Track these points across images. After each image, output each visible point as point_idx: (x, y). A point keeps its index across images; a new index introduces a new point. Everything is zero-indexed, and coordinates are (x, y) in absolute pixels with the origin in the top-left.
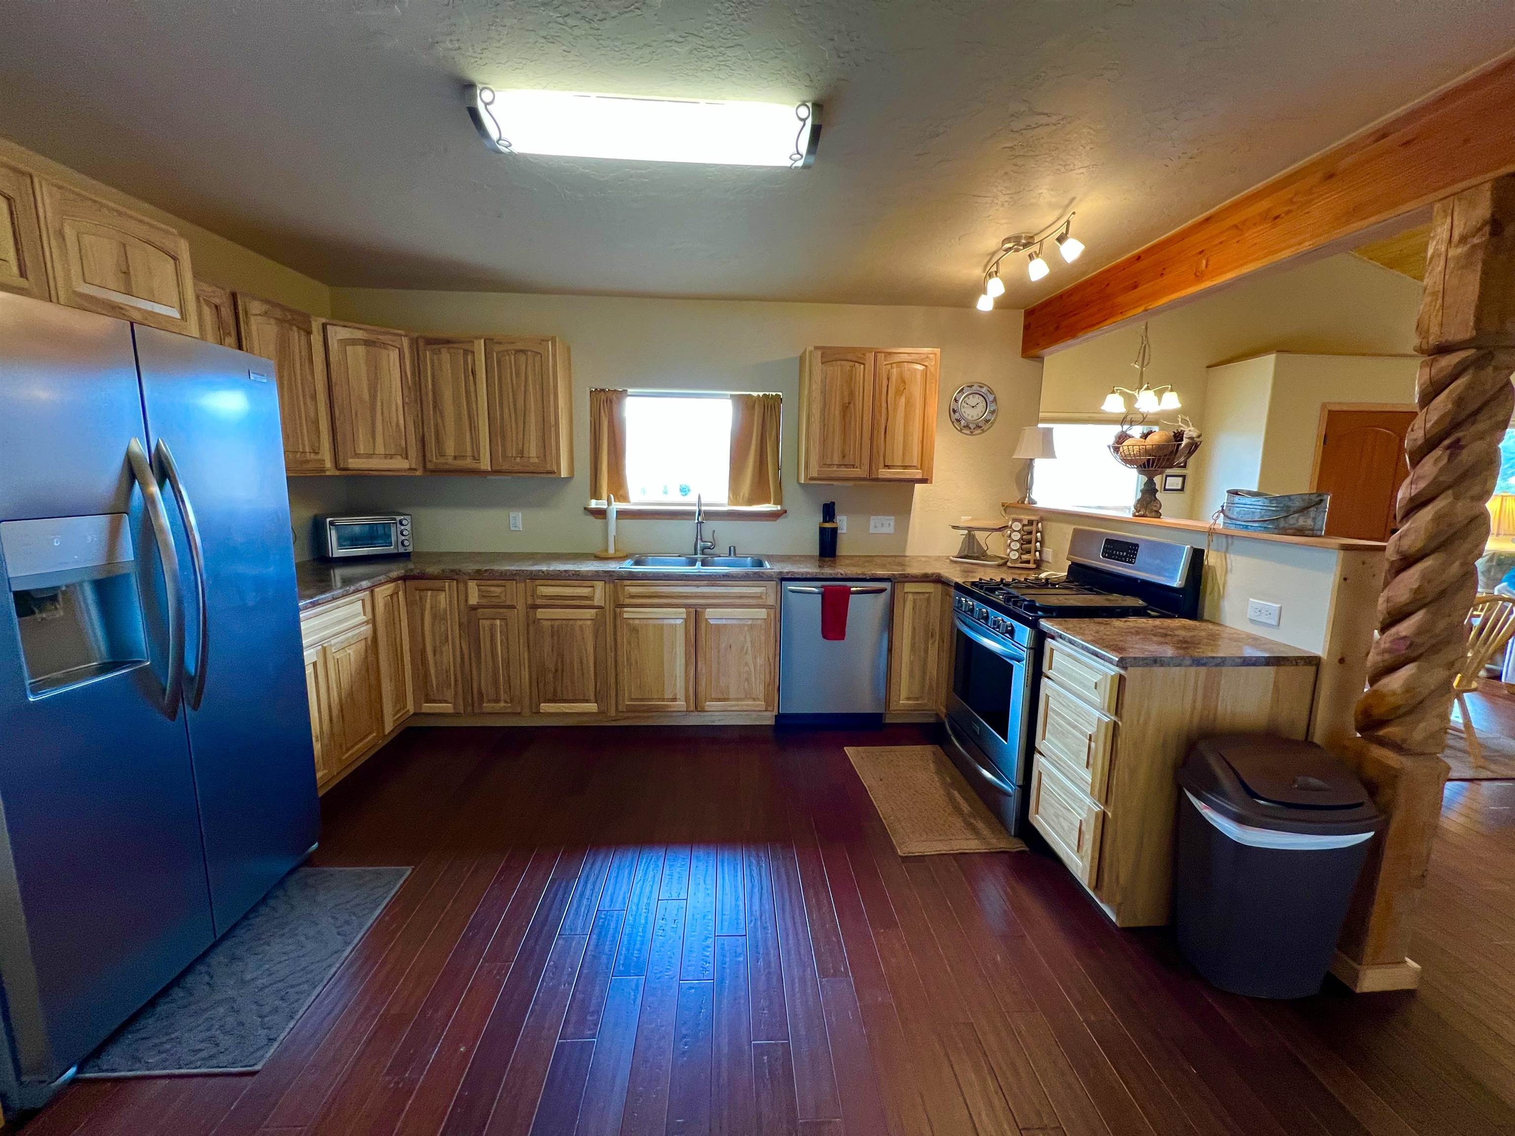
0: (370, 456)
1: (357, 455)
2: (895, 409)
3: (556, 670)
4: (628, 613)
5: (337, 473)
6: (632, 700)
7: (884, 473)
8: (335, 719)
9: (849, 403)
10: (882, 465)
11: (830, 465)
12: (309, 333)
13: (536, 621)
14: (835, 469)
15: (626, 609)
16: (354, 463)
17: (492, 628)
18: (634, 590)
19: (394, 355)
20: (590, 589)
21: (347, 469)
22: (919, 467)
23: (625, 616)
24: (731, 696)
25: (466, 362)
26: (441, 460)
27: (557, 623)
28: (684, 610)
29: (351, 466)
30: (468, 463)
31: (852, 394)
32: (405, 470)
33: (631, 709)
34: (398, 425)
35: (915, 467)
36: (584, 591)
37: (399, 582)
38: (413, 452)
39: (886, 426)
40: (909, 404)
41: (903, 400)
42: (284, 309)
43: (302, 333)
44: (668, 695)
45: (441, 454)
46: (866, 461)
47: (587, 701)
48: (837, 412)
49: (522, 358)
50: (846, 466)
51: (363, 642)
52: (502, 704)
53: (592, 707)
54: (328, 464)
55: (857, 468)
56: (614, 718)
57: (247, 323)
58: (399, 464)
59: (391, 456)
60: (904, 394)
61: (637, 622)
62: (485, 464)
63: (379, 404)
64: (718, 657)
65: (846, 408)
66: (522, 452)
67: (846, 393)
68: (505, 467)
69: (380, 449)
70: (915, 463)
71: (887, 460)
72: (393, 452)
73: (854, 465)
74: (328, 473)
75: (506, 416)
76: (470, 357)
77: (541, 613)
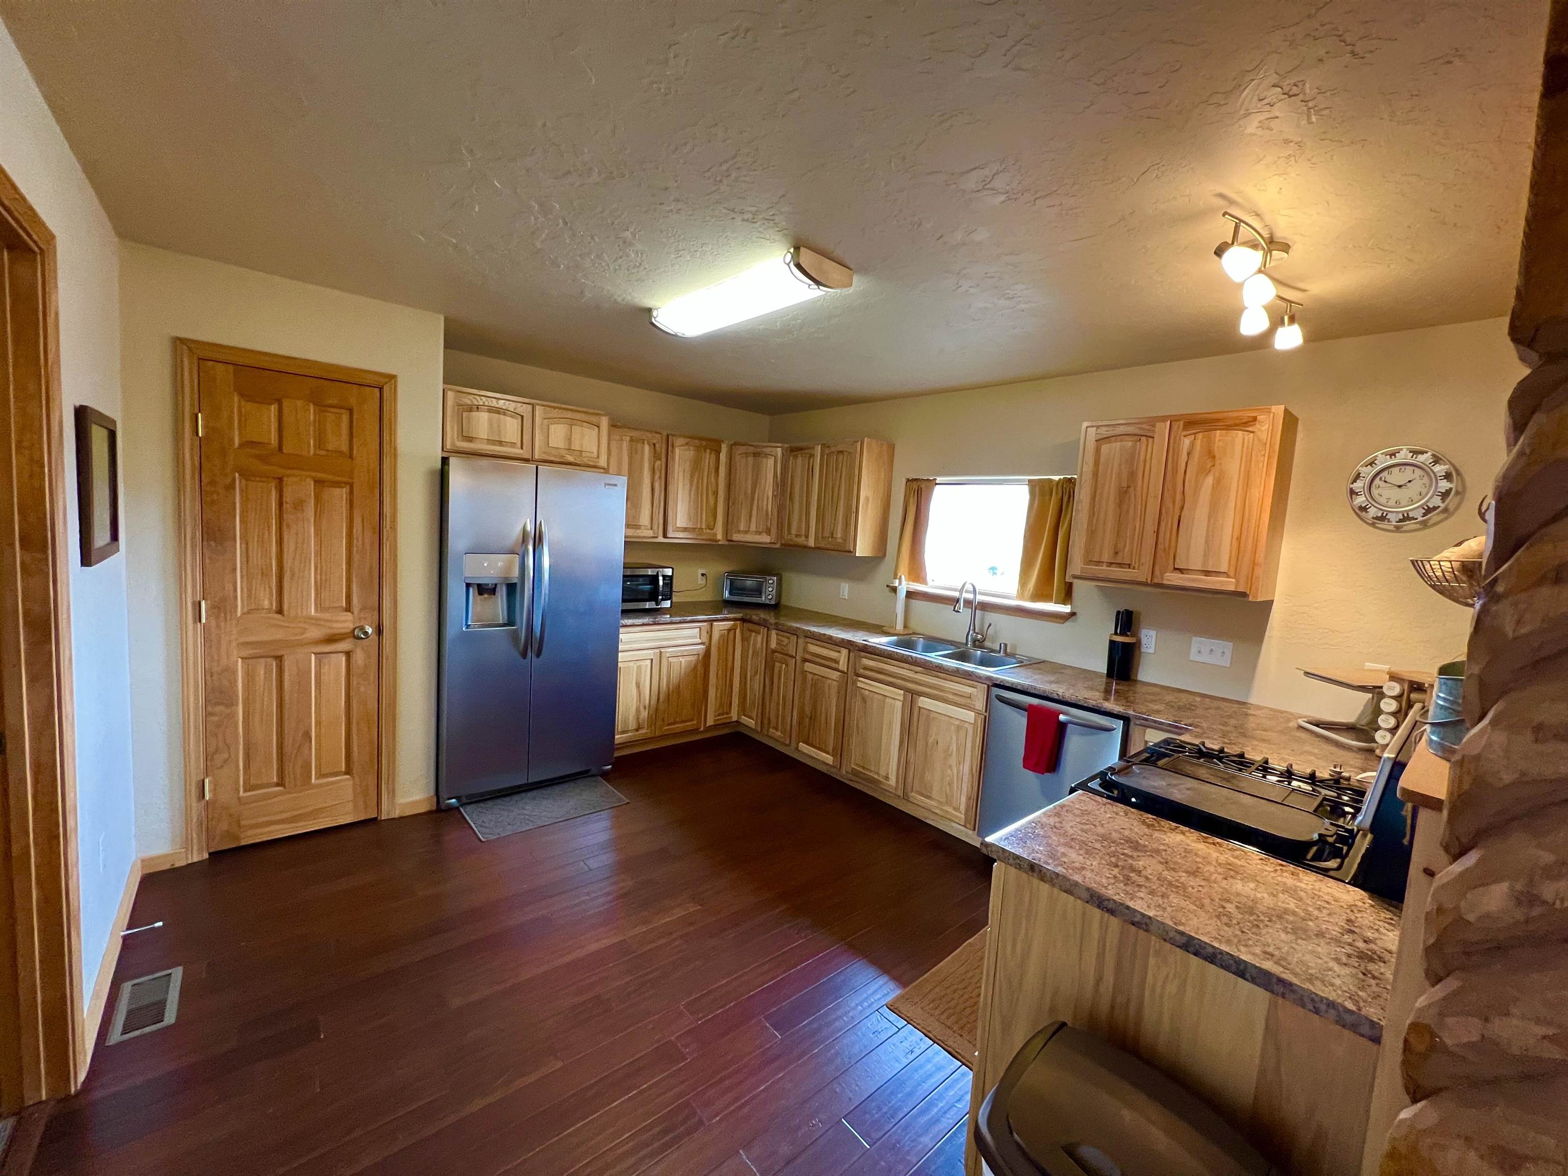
0: (746, 532)
1: (739, 532)
2: (1196, 493)
3: (811, 718)
4: (862, 683)
5: (727, 543)
6: (857, 765)
7: (1173, 579)
8: (661, 700)
9: (1128, 487)
10: (1171, 567)
11: (1099, 563)
12: (718, 452)
13: (804, 672)
14: (1104, 568)
15: (860, 679)
16: (736, 537)
17: (781, 667)
18: (866, 662)
19: (771, 461)
20: (838, 654)
21: (732, 541)
22: (1232, 574)
23: (859, 685)
24: (933, 796)
25: (809, 463)
26: (789, 537)
27: (816, 677)
28: (902, 692)
29: (734, 539)
30: (801, 540)
31: (1132, 474)
32: (766, 543)
33: (855, 773)
34: (767, 510)
35: (1226, 574)
36: (833, 654)
37: (738, 622)
38: (774, 531)
39: (1180, 517)
40: (1219, 484)
41: (1209, 480)
42: (701, 439)
43: (713, 452)
44: (882, 773)
45: (789, 533)
46: (1147, 558)
47: (827, 753)
48: (1112, 499)
49: (841, 457)
50: (1120, 565)
51: (696, 657)
52: (779, 733)
53: (829, 759)
54: (719, 537)
55: (1134, 568)
56: (843, 775)
57: (673, 451)
58: (765, 539)
59: (760, 533)
60: (1211, 474)
61: (867, 692)
62: (811, 543)
63: (757, 495)
64: (926, 750)
65: (1123, 493)
66: (832, 534)
67: (1125, 475)
68: (823, 545)
69: (753, 527)
70: (1224, 568)
71: (1177, 560)
72: (761, 530)
73: (1129, 565)
74: (720, 543)
75: (827, 504)
76: (811, 460)
77: (808, 666)
